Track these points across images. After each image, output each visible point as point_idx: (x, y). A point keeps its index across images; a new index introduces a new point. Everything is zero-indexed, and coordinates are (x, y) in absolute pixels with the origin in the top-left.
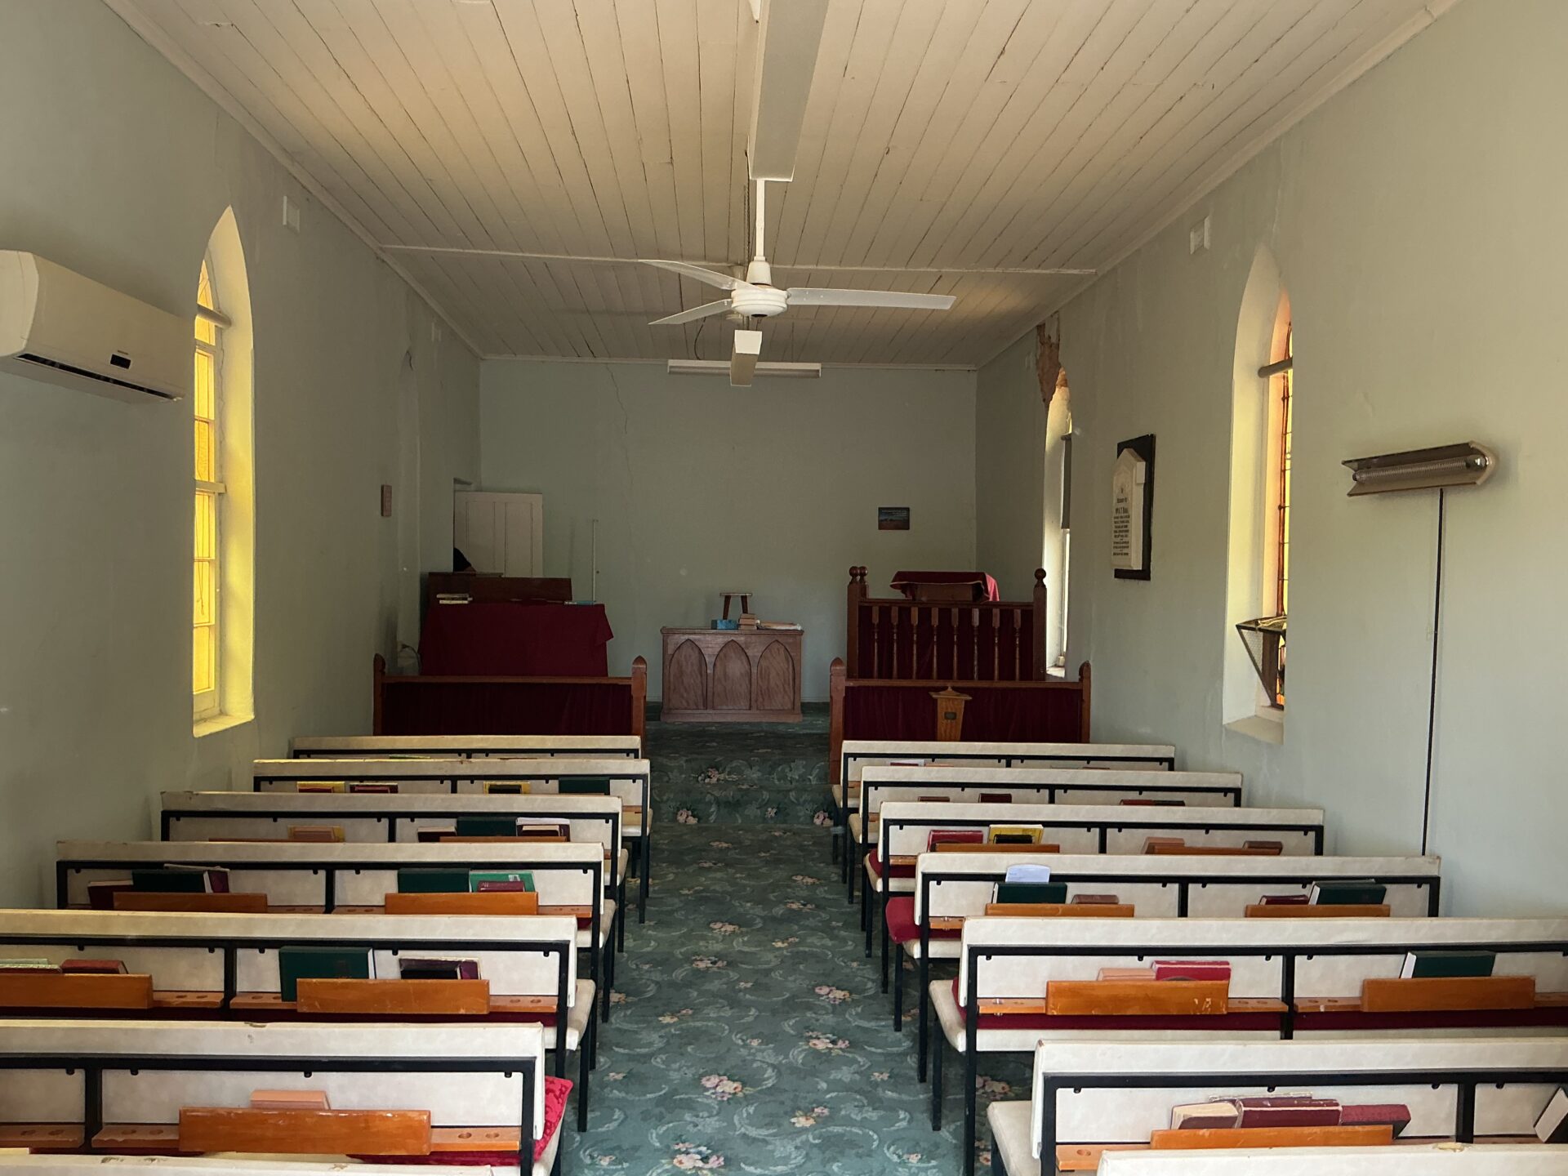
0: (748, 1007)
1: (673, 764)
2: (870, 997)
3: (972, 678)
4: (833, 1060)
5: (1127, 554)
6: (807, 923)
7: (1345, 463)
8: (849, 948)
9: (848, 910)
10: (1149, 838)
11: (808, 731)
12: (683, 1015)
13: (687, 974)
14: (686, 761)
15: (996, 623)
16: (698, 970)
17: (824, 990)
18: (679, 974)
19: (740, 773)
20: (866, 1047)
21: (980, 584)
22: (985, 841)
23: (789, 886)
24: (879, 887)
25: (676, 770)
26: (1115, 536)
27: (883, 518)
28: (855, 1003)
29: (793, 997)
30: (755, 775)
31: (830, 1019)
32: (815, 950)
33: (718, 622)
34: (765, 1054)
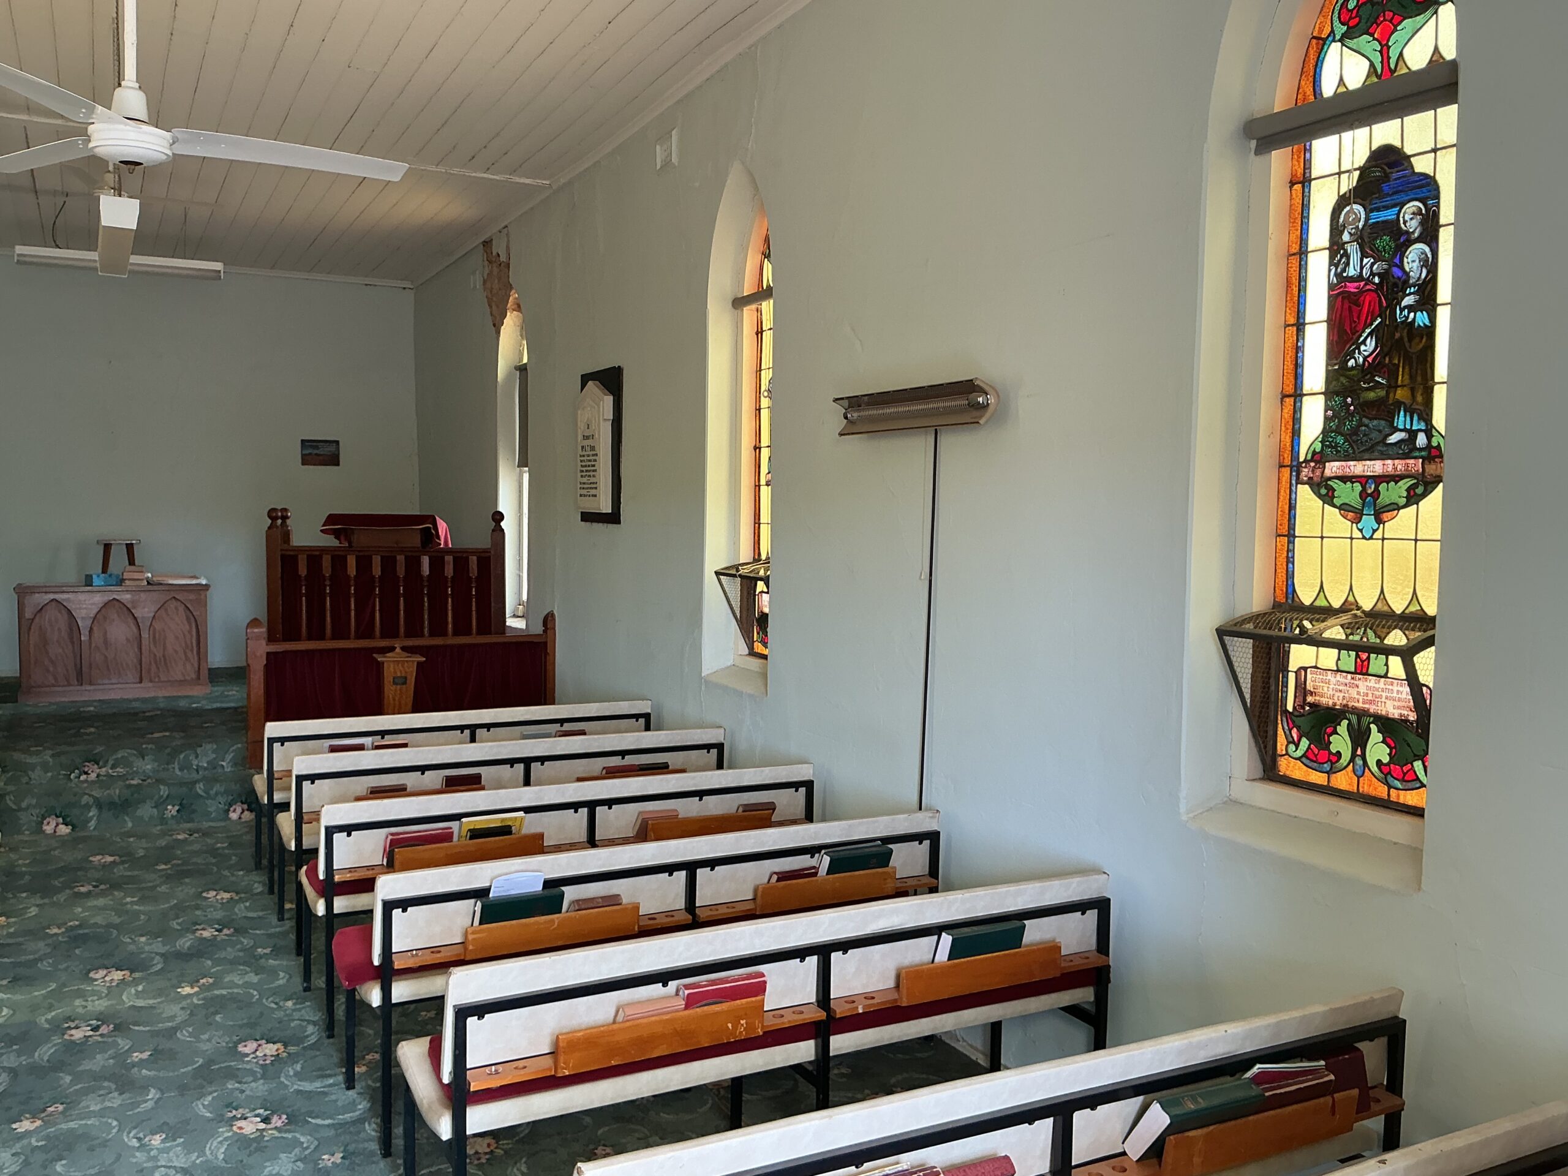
0: (145, 1089)
1: (33, 760)
2: (312, 1047)
3: (422, 635)
4: (266, 1147)
5: (595, 496)
6: (223, 955)
7: (836, 400)
8: (281, 982)
9: (278, 930)
10: (640, 813)
11: (218, 705)
12: (50, 1115)
13: (56, 1050)
14: (53, 756)
15: (449, 571)
16: (73, 1042)
17: (251, 1046)
18: (45, 1053)
19: (128, 764)
20: (310, 1120)
21: (430, 528)
22: (455, 838)
23: (197, 907)
24: (320, 909)
25: (39, 768)
26: (582, 476)
27: (306, 452)
28: (292, 1058)
29: (210, 1062)
30: (149, 767)
31: (259, 1088)
32: (236, 991)
33: (94, 576)
34: (171, 1154)
